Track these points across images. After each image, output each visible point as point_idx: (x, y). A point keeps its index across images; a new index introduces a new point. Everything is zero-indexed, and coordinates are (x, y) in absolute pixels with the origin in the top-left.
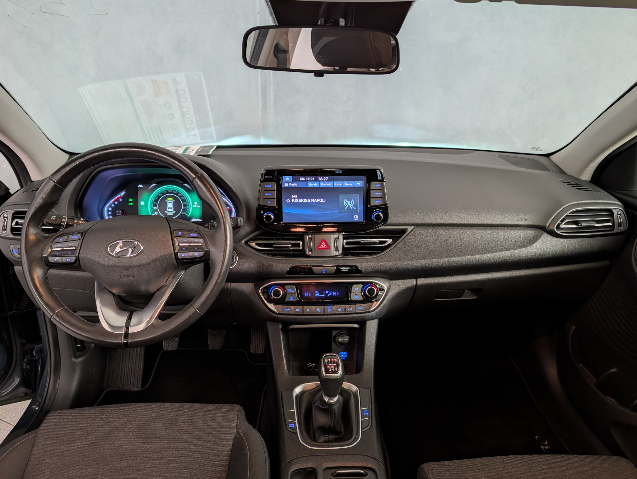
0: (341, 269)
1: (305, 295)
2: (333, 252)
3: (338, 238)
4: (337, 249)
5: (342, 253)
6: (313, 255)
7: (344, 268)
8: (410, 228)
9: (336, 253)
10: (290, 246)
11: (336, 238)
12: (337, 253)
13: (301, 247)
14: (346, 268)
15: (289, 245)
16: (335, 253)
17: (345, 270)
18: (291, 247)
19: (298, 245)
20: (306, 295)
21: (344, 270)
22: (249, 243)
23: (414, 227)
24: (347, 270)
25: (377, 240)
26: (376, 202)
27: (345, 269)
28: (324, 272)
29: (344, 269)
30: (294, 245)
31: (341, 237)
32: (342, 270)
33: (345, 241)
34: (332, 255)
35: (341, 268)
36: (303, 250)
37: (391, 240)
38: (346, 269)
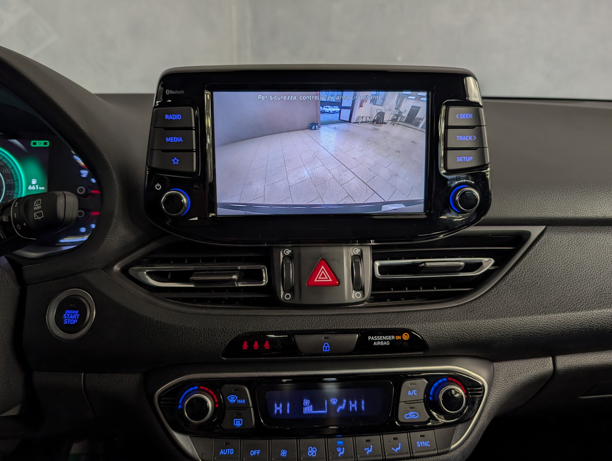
0: (373, 341)
1: (276, 412)
2: (350, 294)
3: (360, 256)
4: (358, 285)
5: (372, 295)
6: (297, 301)
7: (380, 338)
8: (535, 231)
9: (356, 296)
10: (235, 277)
11: (354, 257)
12: (358, 295)
13: (265, 282)
14: (385, 338)
15: (232, 274)
16: (353, 297)
17: (382, 343)
18: (238, 281)
19: (257, 276)
20: (278, 411)
21: (379, 343)
22: (132, 271)
23: (544, 227)
24: (388, 343)
25: (461, 262)
26: (459, 159)
27: (384, 341)
28: (326, 348)
29: (380, 341)
30: (246, 276)
31: (368, 253)
32: (375, 344)
33: (377, 264)
34: (347, 300)
35: (373, 338)
36: (271, 288)
37: (492, 261)
38: (386, 341)
